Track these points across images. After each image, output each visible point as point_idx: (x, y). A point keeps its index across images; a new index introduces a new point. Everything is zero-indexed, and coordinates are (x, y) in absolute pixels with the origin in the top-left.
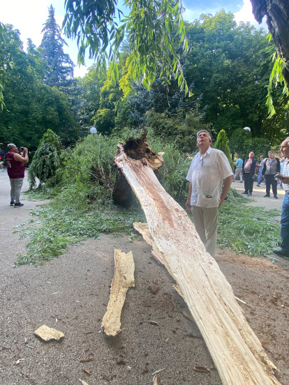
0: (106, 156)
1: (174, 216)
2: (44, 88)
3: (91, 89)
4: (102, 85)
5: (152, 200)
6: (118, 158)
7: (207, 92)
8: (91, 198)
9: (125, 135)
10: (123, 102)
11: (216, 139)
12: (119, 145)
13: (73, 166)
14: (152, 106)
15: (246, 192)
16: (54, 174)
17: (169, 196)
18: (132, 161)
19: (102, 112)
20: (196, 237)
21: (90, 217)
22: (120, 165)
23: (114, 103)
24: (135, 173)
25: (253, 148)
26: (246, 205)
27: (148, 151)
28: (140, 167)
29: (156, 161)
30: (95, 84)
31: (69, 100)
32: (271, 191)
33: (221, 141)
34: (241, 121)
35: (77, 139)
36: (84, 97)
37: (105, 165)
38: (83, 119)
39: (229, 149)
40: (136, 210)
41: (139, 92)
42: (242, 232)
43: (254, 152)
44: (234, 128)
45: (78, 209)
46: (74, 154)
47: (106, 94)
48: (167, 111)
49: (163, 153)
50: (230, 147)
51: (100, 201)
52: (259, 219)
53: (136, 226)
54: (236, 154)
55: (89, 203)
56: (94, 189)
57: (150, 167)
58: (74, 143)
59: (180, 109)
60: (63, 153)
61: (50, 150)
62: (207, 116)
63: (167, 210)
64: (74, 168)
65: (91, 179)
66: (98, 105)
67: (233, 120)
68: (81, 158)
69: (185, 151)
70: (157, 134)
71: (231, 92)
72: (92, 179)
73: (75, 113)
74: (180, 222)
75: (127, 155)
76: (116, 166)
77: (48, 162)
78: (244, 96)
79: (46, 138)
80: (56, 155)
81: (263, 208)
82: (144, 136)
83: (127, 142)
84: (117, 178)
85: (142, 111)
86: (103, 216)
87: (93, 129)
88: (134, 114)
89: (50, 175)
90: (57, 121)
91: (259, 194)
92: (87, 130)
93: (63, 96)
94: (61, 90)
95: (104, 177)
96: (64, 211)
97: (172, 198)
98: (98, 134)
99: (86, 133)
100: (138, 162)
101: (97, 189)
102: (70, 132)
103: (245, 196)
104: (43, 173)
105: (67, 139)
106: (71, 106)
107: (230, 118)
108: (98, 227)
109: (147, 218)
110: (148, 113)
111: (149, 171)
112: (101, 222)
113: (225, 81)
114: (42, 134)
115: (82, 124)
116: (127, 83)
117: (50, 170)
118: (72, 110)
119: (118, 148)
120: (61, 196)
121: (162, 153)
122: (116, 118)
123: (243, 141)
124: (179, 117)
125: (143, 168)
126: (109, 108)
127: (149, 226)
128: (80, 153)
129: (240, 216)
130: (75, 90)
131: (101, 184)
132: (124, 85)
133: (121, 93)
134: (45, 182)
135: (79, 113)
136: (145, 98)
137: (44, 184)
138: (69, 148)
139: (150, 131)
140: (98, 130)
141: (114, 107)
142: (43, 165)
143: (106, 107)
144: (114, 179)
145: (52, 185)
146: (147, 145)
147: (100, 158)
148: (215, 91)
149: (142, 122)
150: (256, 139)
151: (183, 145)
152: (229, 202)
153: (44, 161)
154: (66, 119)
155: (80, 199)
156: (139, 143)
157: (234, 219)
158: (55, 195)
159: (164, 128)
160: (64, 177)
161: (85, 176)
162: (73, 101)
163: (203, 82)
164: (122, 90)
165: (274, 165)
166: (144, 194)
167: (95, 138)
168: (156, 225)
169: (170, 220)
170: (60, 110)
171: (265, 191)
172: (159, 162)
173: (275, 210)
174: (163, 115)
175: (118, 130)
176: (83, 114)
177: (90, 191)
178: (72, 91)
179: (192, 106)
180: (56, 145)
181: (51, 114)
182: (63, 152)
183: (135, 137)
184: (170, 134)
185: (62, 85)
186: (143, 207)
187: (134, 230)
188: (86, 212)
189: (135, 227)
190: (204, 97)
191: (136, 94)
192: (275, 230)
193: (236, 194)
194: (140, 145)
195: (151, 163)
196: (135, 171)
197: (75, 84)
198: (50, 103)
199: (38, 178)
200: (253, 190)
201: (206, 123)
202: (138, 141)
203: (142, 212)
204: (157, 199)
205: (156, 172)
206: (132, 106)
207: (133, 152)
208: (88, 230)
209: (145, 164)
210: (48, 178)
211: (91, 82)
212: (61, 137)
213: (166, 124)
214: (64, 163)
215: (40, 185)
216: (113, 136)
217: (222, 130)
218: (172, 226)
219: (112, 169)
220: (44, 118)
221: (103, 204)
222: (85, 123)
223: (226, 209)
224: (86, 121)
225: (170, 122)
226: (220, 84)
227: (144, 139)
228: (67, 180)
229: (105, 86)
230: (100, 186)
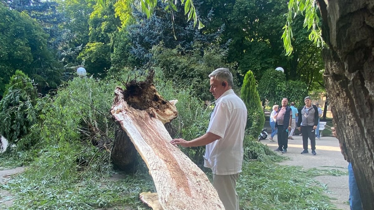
0: (101, 106)
1: (192, 181)
2: (9, 13)
3: (76, 16)
4: (91, 11)
5: (163, 162)
6: (116, 108)
7: (229, 22)
8: (82, 163)
9: (125, 77)
10: (122, 33)
11: (242, 83)
12: (116, 91)
13: (54, 120)
14: (160, 39)
15: (280, 149)
16: (28, 132)
17: (184, 156)
18: (136, 112)
19: (93, 46)
20: (220, 207)
21: (81, 188)
22: (119, 117)
23: (109, 35)
24: (139, 128)
25: (288, 94)
26: (280, 164)
27: (156, 98)
28: (146, 119)
29: (168, 111)
30: (81, 9)
31: (46, 30)
32: (309, 147)
33: (248, 85)
34: (273, 60)
35: (59, 83)
36: (67, 26)
37: (99, 118)
38: (67, 57)
39: (258, 95)
40: (143, 177)
41: (142, 21)
42: (276, 198)
43: (289, 99)
44: (264, 69)
45: (64, 178)
46: (55, 105)
47: (97, 22)
48: (179, 46)
49: (177, 100)
50: (260, 93)
51: (94, 166)
52: (295, 181)
53: (144, 197)
54: (267, 102)
55: (79, 170)
56: (85, 151)
57: (160, 119)
58: (55, 88)
59: (196, 44)
60: (39, 103)
61: (21, 99)
62: (230, 53)
63: (183, 174)
64: (55, 124)
65: (81, 138)
66: (87, 37)
67: (263, 58)
68: (66, 109)
69: (204, 99)
70: (168, 76)
71: (259, 22)
72: (83, 138)
73: (55, 48)
74: (199, 189)
75: (129, 103)
76: (114, 119)
77: (19, 116)
78: (276, 28)
79: (14, 82)
80: (29, 106)
81: (300, 167)
82: (150, 78)
83: (128, 87)
84: (116, 135)
85: (147, 46)
86: (99, 187)
87: (81, 70)
88: (137, 50)
89: (22, 134)
90: (29, 58)
91: (295, 151)
92: (72, 70)
93: (37, 25)
94: (33, 17)
95: (98, 134)
96: (44, 182)
97: (188, 159)
98: (88, 76)
99: (71, 74)
100: (143, 113)
101: (90, 150)
102: (49, 75)
103: (279, 153)
104: (12, 131)
105: (44, 83)
106: (49, 38)
107: (259, 55)
108: (93, 201)
109: (157, 185)
110: (154, 48)
111: (158, 125)
112: (97, 194)
113: (252, 8)
114: (8, 77)
115: (65, 63)
116: (125, 8)
117: (22, 127)
118: (50, 44)
119: (116, 94)
120: (39, 161)
121: (175, 101)
122: (112, 55)
123: (275, 85)
124: (195, 55)
125: (150, 121)
126: (103, 41)
127: (160, 196)
128: (63, 103)
129: (274, 178)
130: (54, 16)
131: (95, 143)
132: (122, 11)
133: (117, 22)
134: (15, 143)
135: (60, 48)
136: (151, 28)
137: (14, 146)
138: (48, 96)
139: (158, 72)
140: (87, 71)
141: (109, 41)
142: (12, 121)
143: (98, 40)
144: (112, 137)
145: (26, 147)
146: (155, 91)
147: (92, 108)
148: (240, 21)
149: (147, 60)
150: (291, 82)
151: (202, 90)
152: (260, 161)
153: (13, 115)
154: (42, 57)
155: (66, 164)
156: (143, 88)
157: (267, 182)
158: (30, 160)
159: (176, 68)
160: (42, 136)
161: (72, 134)
162: (51, 31)
163: (225, 10)
164: (118, 17)
165: (311, 114)
166: (153, 154)
167: (84, 82)
168: (168, 194)
169: (186, 186)
170: (34, 44)
171: (302, 146)
172: (171, 112)
173: (315, 169)
174: (175, 51)
175: (116, 71)
176: (66, 49)
177: (80, 154)
178: (48, 17)
179: (211, 39)
180: (29, 91)
181: (21, 50)
182: (40, 101)
183: (138, 80)
184: (185, 76)
185: (35, 9)
186: (152, 172)
187: (142, 202)
188: (75, 182)
189: (143, 199)
190: (227, 28)
191: (138, 23)
192: (315, 193)
193: (268, 152)
194: (145, 90)
195: (161, 115)
196: (140, 126)
197: (53, 9)
198: (19, 35)
199: (5, 137)
200: (289, 145)
201: (230, 62)
202: (142, 84)
203: (150, 178)
204: (169, 160)
205: (167, 125)
206: (134, 39)
207: (136, 100)
208: (79, 205)
209: (152, 116)
210: (19, 137)
211: (76, 6)
212: (36, 81)
213: (179, 63)
214: (42, 116)
215: (9, 148)
216: (109, 79)
217: (250, 72)
218: (189, 193)
219: (109, 124)
220: (10, 55)
221: (99, 170)
222: (69, 62)
223: (257, 171)
224: (70, 59)
225: (184, 61)
226: (245, 12)
227: (150, 82)
228: (47, 139)
229: (95, 12)
230: (93, 147)
